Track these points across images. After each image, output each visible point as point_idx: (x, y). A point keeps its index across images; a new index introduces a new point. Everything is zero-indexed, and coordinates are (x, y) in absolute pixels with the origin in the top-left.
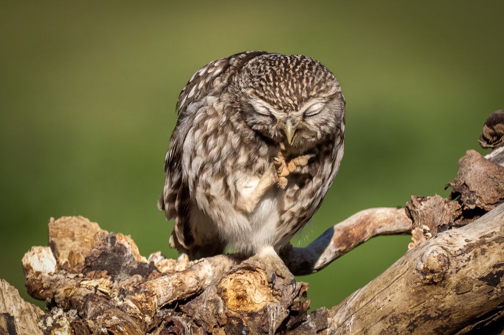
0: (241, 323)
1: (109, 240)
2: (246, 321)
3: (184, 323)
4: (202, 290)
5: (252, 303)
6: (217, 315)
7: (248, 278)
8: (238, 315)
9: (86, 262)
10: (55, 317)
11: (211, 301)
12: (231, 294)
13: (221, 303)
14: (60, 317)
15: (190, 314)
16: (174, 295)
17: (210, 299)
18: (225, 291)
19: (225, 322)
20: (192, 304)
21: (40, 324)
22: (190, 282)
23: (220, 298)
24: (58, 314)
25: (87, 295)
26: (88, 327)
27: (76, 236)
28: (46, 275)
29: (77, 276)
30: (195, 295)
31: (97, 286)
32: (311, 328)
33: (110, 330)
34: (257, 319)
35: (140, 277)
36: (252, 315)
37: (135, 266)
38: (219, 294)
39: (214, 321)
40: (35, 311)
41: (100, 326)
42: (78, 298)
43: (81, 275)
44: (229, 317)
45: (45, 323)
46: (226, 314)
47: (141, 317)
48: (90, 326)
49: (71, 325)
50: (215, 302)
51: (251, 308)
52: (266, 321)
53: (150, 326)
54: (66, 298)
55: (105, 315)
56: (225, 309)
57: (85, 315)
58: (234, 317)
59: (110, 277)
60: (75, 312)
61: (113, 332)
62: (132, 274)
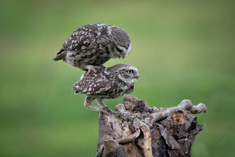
0: (177, 127)
1: (140, 102)
2: (179, 127)
3: (161, 126)
4: (166, 117)
5: (181, 122)
6: (170, 125)
7: (180, 115)
8: (176, 125)
9: (134, 108)
10: (124, 123)
11: (169, 121)
12: (175, 119)
13: (172, 121)
14: (126, 124)
15: (163, 124)
16: (158, 119)
18: (173, 118)
19: (173, 127)
20: (164, 121)
21: (120, 125)
22: (163, 114)
23: (172, 120)
24: (125, 123)
25: (134, 118)
27: (131, 101)
28: (122, 112)
29: (131, 112)
30: (164, 118)
31: (137, 115)
32: (197, 130)
33: (140, 128)
34: (182, 126)
35: (149, 113)
36: (181, 125)
37: (148, 110)
38: (171, 118)
39: (170, 126)
40: (119, 121)
41: (137, 127)
42: (131, 118)
43: (132, 112)
44: (174, 126)
45: (121, 125)
46: (173, 125)
47: (149, 124)
48: (134, 126)
49: (129, 126)
50: (170, 121)
51: (180, 123)
52: (184, 127)
53: (151, 127)
54: (128, 119)
55: (139, 124)
56: (173, 123)
57: (133, 123)
58: (175, 125)
59: (140, 113)
60: (130, 122)
62: (147, 112)
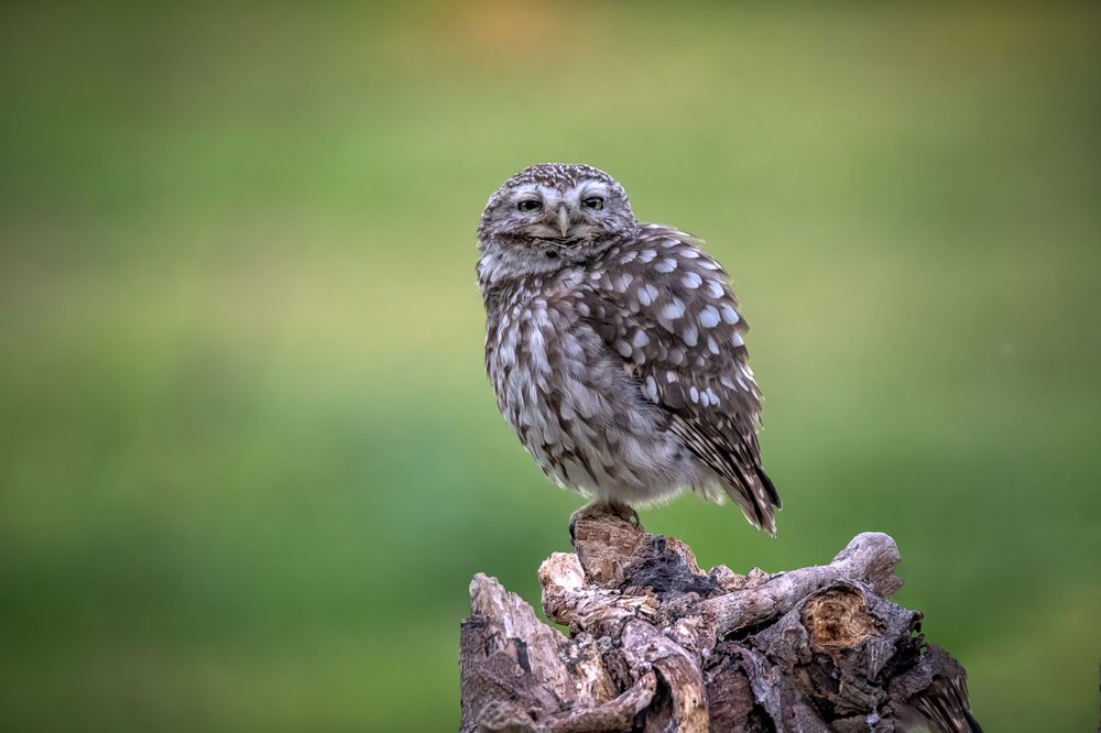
0: (830, 664)
1: (656, 545)
2: (838, 660)
3: (754, 658)
4: (780, 614)
5: (847, 637)
6: (798, 650)
7: (842, 603)
8: (826, 652)
9: (625, 575)
10: (581, 645)
11: (792, 631)
12: (818, 621)
13: (805, 635)
14: (587, 646)
15: (762, 648)
16: (742, 620)
17: (791, 628)
18: (811, 618)
19: (809, 660)
20: (766, 634)
21: (562, 655)
22: (764, 597)
23: (803, 628)
24: (586, 643)
25: (625, 618)
26: (625, 659)
27: (612, 539)
28: (571, 590)
29: (612, 593)
30: (770, 620)
31: (639, 607)
32: (924, 673)
33: (655, 665)
34: (853, 658)
35: (697, 596)
36: (846, 652)
37: (691, 581)
38: (802, 621)
39: (795, 658)
40: (555, 635)
41: (643, 659)
42: (612, 621)
43: (618, 591)
44: (815, 655)
45: (568, 653)
46: (811, 649)
47: (697, 650)
48: (629, 659)
49: (603, 657)
50: (797, 632)
51: (844, 643)
52: (864, 661)
53: (709, 661)
54: (597, 621)
55: (648, 645)
56: (809, 643)
57: (621, 645)
58: (821, 654)
59: (656, 596)
60: (609, 639)
61: (659, 667)
62: (687, 590)
